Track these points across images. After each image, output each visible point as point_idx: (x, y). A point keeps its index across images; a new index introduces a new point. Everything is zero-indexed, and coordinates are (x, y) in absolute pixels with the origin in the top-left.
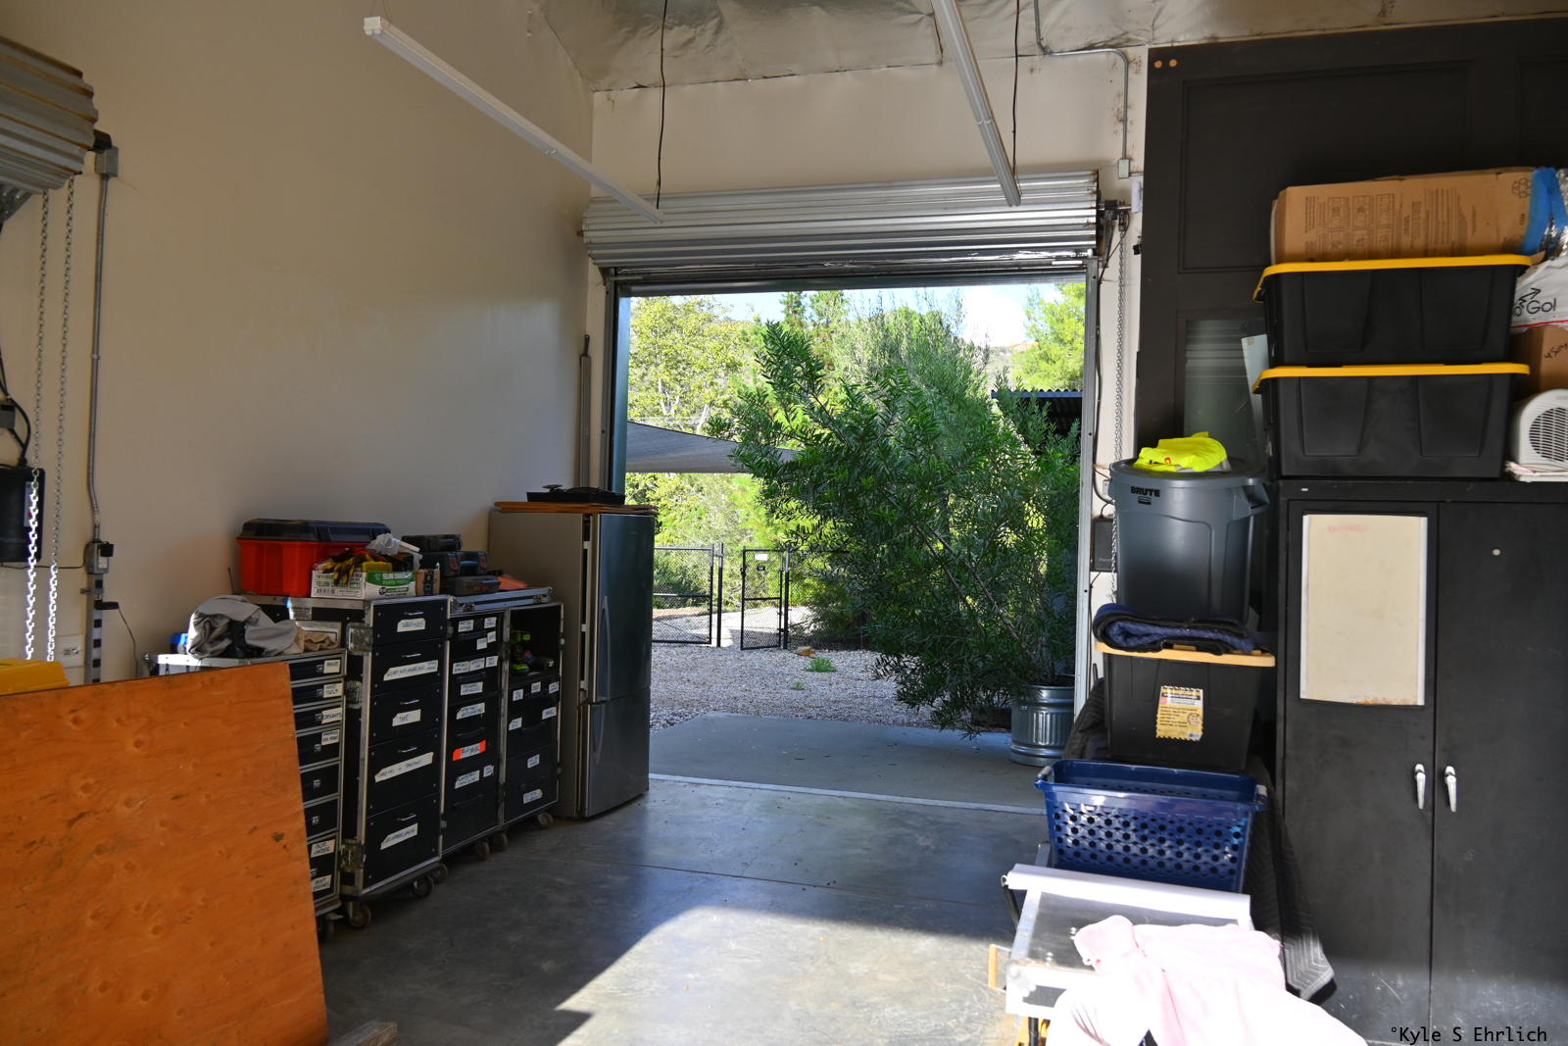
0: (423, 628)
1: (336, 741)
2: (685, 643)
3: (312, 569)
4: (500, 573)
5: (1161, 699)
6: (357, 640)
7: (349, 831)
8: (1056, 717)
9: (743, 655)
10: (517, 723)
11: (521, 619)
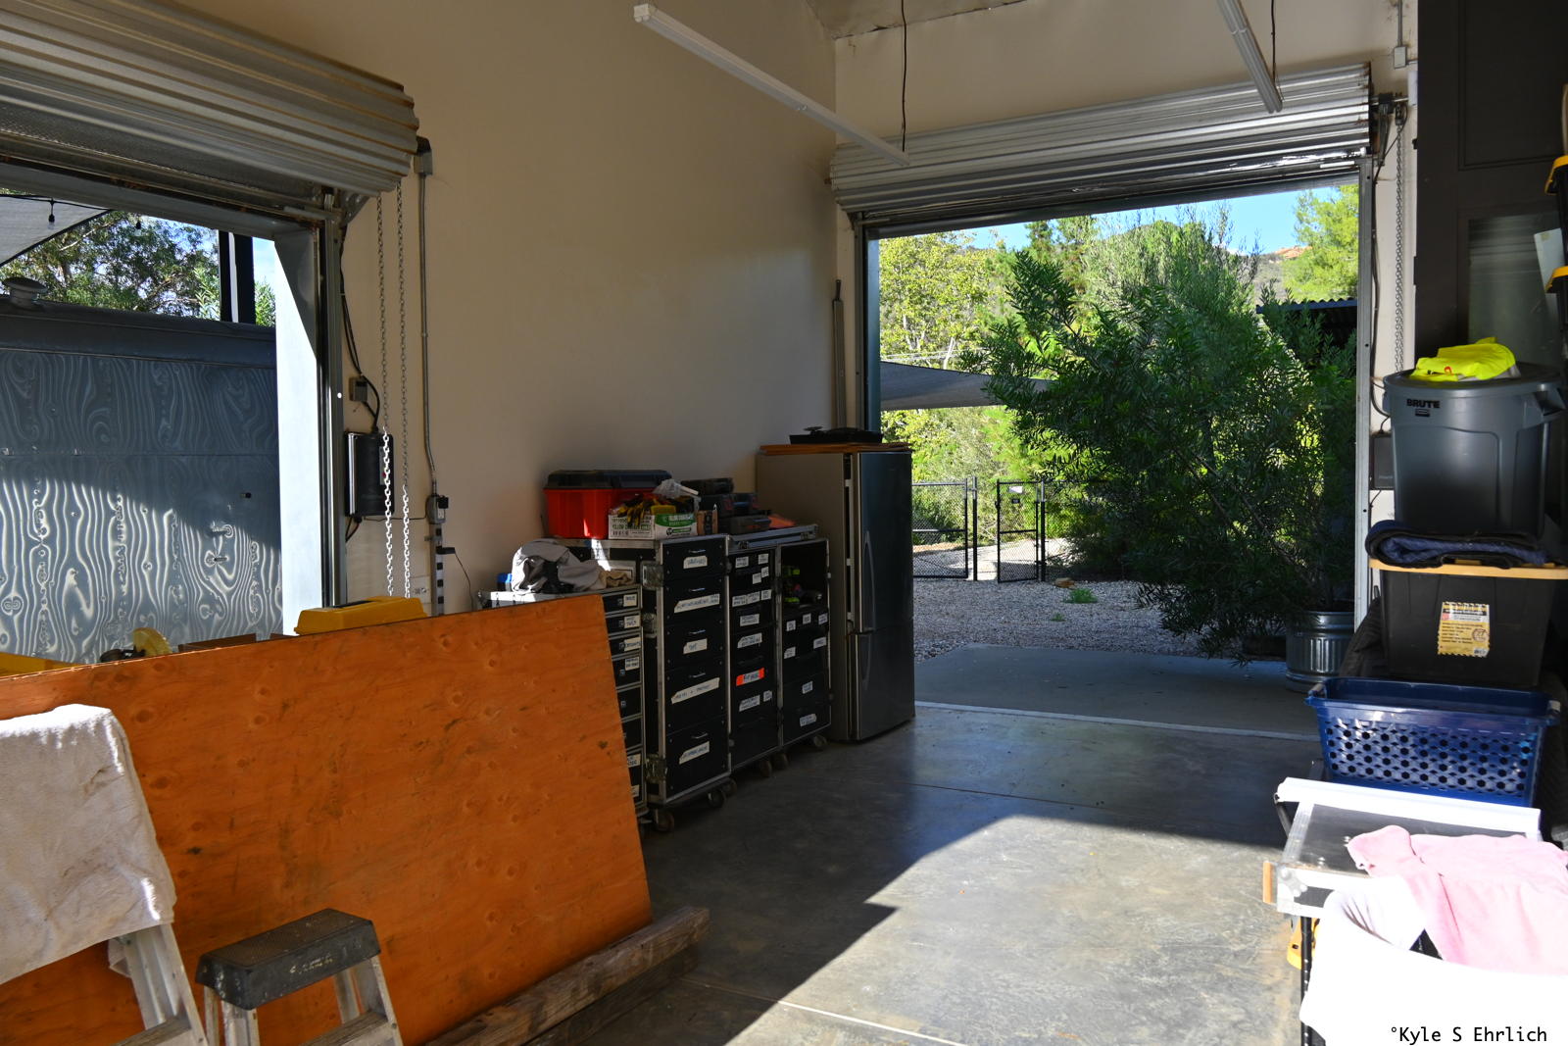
0: (706, 564)
1: (637, 667)
2: (942, 577)
3: (608, 514)
4: (769, 513)
5: (1443, 615)
6: (650, 576)
7: (652, 747)
8: (1336, 643)
9: (1000, 589)
10: (791, 652)
11: (791, 555)
